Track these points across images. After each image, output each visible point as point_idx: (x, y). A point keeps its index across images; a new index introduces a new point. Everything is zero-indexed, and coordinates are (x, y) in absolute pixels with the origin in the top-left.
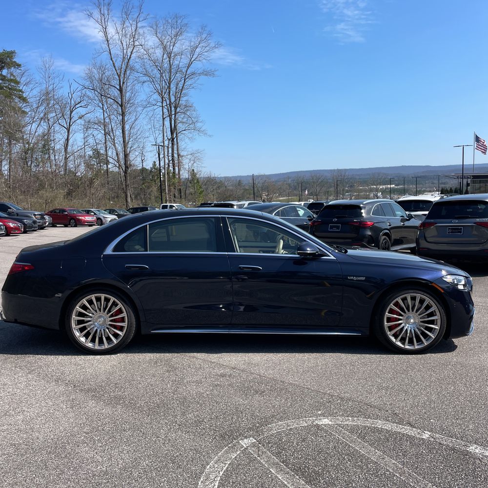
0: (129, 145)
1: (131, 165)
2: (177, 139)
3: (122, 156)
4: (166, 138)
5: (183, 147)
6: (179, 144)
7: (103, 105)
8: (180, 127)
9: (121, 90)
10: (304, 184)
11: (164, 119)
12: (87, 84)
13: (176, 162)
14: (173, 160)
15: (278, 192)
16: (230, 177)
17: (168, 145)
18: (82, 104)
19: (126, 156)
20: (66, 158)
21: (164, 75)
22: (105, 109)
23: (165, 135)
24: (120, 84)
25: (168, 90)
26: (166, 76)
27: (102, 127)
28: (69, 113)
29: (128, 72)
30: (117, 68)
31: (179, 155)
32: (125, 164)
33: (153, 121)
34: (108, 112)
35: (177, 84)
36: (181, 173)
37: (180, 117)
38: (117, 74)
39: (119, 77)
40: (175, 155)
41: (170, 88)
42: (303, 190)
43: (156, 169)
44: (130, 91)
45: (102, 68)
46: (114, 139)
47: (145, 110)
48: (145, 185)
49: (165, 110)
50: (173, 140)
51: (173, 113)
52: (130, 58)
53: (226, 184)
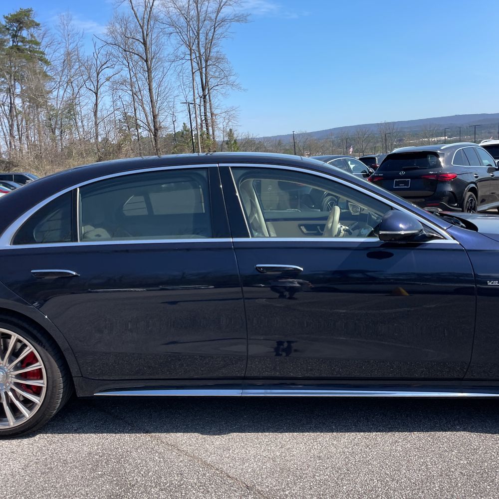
0: (158, 106)
1: (160, 127)
2: (209, 96)
3: (150, 118)
4: (197, 96)
5: (216, 104)
6: (212, 101)
7: (128, 63)
8: (212, 82)
9: (145, 44)
10: (348, 140)
11: (193, 73)
12: (110, 40)
13: (209, 121)
14: (206, 120)
15: (321, 150)
16: (270, 138)
17: (200, 103)
18: (108, 64)
19: (155, 117)
20: (96, 124)
21: (191, 23)
22: (130, 68)
23: (196, 92)
24: (143, 36)
25: (196, 40)
26: (193, 24)
27: (129, 87)
28: (95, 75)
29: (152, 23)
30: (139, 19)
31: (212, 114)
32: (154, 127)
33: (182, 77)
34: (134, 70)
35: (207, 34)
36: (215, 133)
37: (212, 70)
38: (140, 25)
39: (142, 29)
40: (207, 113)
41: (198, 39)
42: (348, 147)
43: (188, 131)
44: (155, 44)
45: (124, 21)
46: (142, 100)
47: (173, 65)
48: (178, 148)
49: (195, 65)
50: (205, 96)
51: (204, 65)
52: (152, 5)
53: (265, 144)
